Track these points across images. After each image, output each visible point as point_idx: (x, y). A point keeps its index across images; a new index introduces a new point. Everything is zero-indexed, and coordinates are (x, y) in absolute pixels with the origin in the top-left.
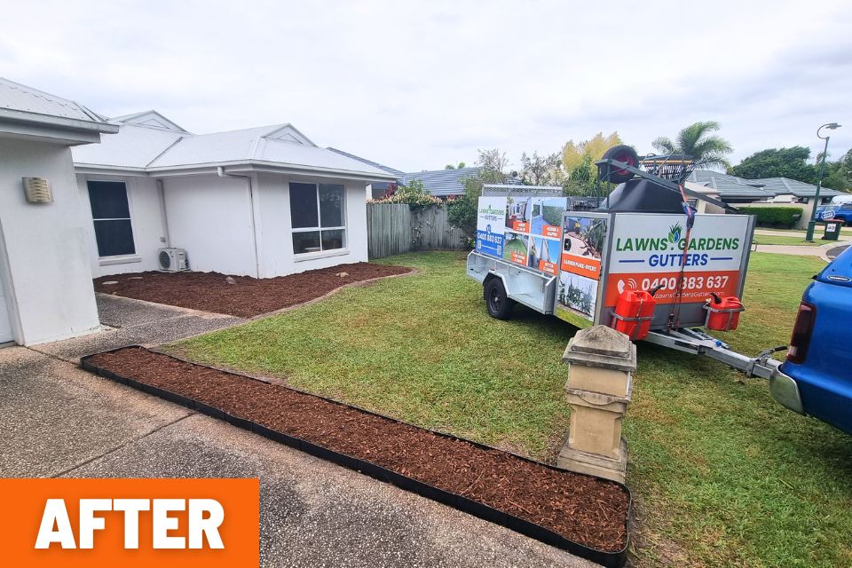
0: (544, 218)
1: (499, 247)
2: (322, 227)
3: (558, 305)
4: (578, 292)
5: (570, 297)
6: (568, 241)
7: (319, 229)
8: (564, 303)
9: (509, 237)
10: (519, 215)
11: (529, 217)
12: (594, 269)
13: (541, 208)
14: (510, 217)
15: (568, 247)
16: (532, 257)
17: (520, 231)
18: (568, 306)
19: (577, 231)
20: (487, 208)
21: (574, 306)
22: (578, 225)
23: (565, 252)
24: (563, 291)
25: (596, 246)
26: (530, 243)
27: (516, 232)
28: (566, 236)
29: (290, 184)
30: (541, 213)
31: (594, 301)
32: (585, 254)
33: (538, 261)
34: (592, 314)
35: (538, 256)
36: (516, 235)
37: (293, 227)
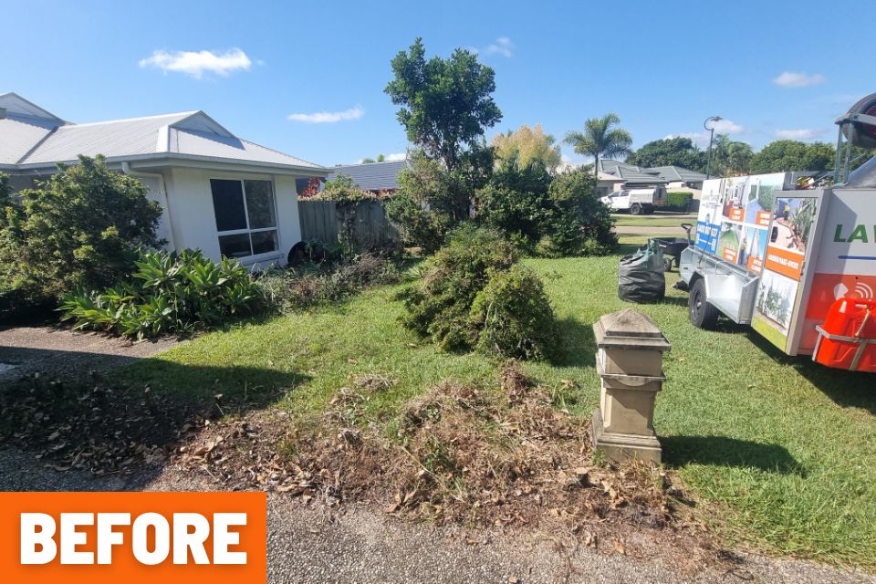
0: (760, 203)
1: (714, 241)
2: (251, 228)
3: (756, 314)
4: (777, 297)
5: (769, 303)
6: (775, 230)
7: (248, 230)
8: (761, 311)
9: (724, 229)
10: (736, 200)
11: (746, 201)
12: (794, 265)
13: (758, 189)
14: (728, 204)
15: (774, 238)
16: (742, 252)
17: (735, 220)
18: (765, 314)
19: (786, 216)
20: (709, 194)
21: (770, 315)
22: (787, 208)
23: (771, 244)
24: (762, 295)
25: (802, 234)
26: (742, 234)
27: (730, 222)
28: (775, 224)
29: (212, 181)
30: (757, 197)
31: (790, 309)
32: (790, 246)
33: (747, 258)
34: (787, 326)
35: (747, 251)
36: (730, 225)
37: (220, 229)
